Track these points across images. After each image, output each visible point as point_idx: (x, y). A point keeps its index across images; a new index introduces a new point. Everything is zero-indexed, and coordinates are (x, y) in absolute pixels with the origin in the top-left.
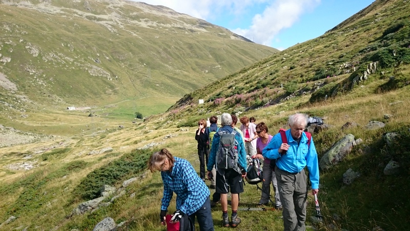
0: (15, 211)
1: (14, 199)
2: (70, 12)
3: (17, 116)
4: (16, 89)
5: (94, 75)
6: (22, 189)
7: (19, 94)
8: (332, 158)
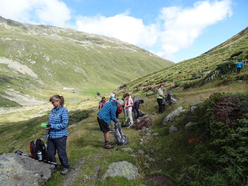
0: (18, 138)
1: (21, 132)
2: (66, 39)
3: (37, 91)
4: (37, 77)
5: (77, 72)
6: (26, 127)
7: (38, 80)
8: (168, 119)
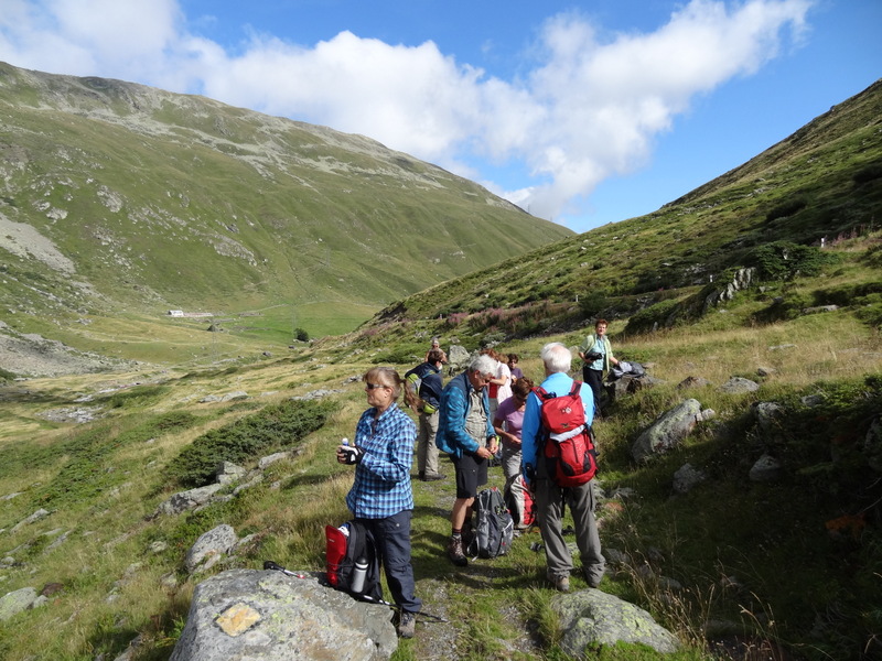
0: (48, 500)
1: (50, 477)
2: (187, 134)
3: (71, 322)
4: (73, 270)
5: (224, 254)
6: (66, 459)
7: (77, 279)
8: (655, 442)
